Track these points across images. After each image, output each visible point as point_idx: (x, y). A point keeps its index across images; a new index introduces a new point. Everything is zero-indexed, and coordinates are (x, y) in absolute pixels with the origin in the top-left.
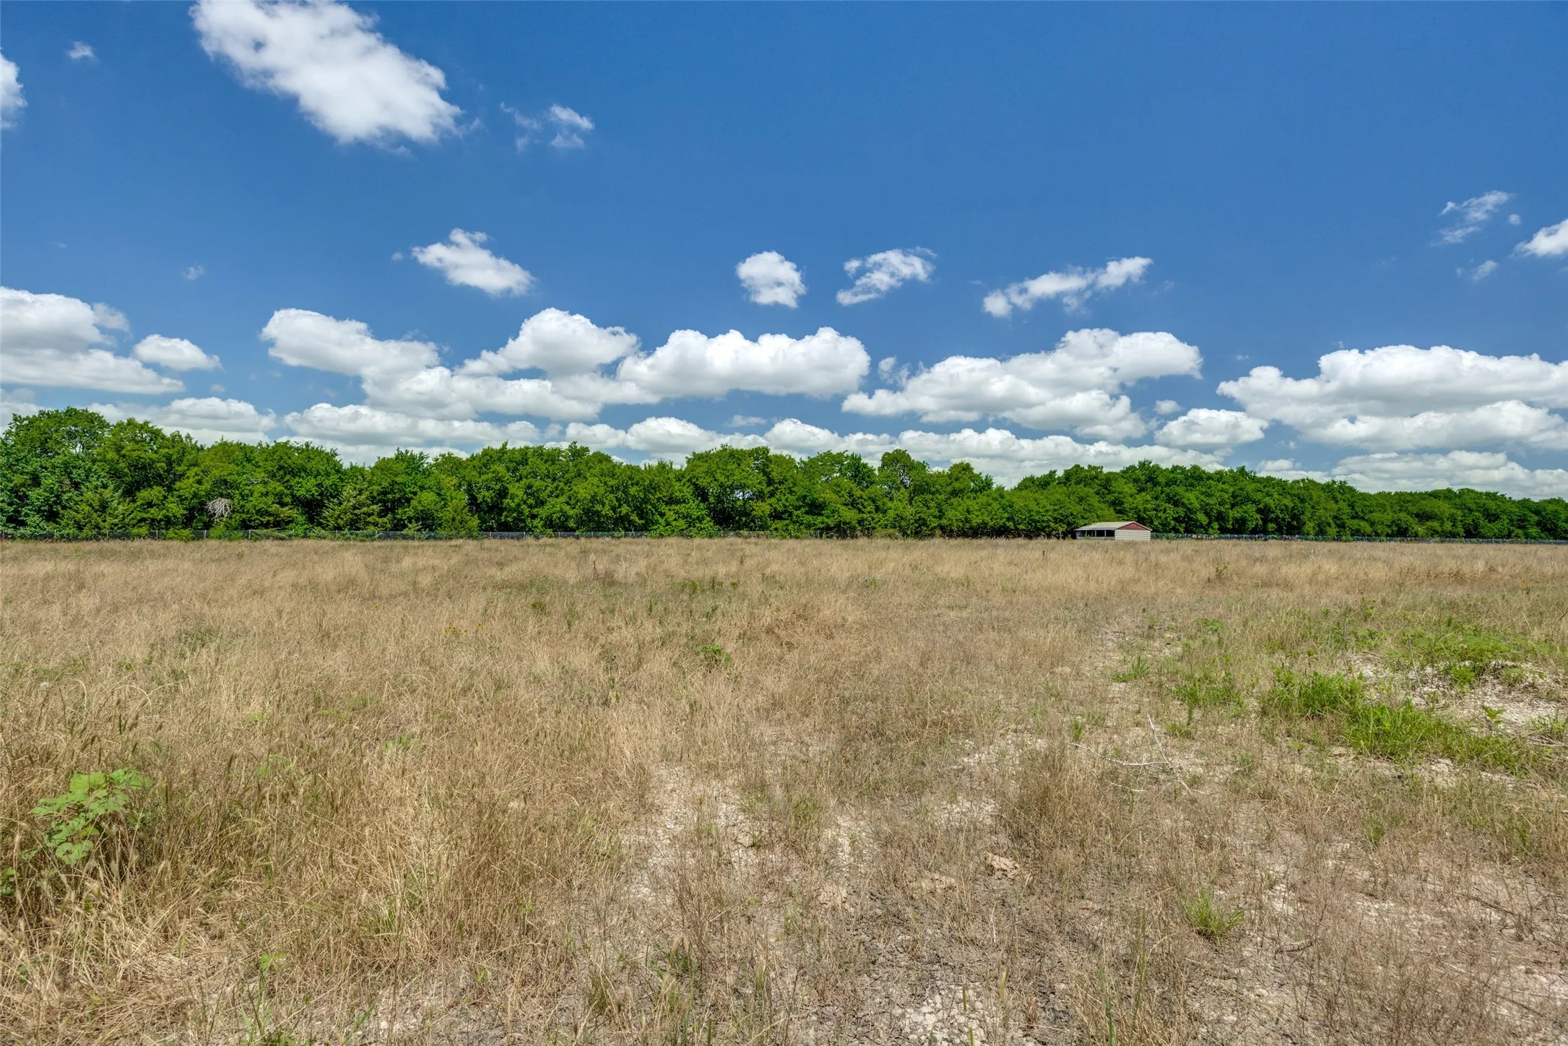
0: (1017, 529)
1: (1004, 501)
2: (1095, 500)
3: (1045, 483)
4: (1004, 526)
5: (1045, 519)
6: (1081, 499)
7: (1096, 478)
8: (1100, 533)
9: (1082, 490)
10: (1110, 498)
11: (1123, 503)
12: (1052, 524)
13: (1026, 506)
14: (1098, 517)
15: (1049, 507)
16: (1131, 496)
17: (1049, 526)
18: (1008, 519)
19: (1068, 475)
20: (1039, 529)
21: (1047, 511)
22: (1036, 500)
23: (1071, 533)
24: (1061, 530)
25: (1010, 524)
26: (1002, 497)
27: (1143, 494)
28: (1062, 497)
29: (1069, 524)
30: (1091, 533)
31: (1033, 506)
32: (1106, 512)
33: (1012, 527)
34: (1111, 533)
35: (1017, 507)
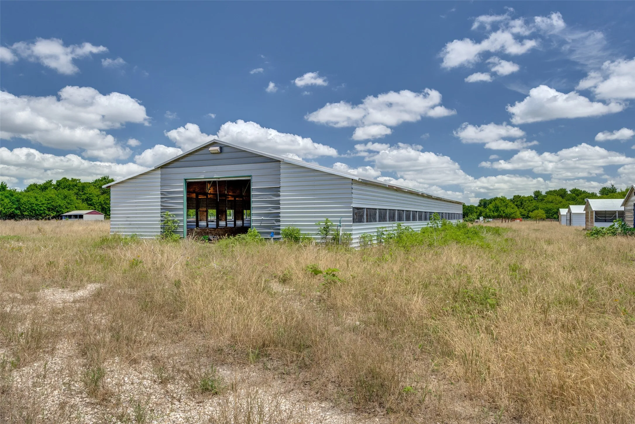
0: (23, 215)
1: (13, 198)
2: (74, 198)
3: (44, 188)
4: (13, 213)
5: (42, 209)
6: (65, 197)
7: (76, 185)
8: (76, 216)
9: (66, 192)
10: (84, 197)
11: (92, 200)
12: (47, 212)
13: (29, 201)
14: (76, 207)
15: (44, 202)
16: (97, 196)
17: (44, 213)
18: (16, 209)
19: (59, 183)
20: (38, 215)
21: (43, 204)
22: (35, 198)
23: (59, 216)
24: (52, 215)
25: (18, 212)
26: (12, 195)
27: (105, 195)
28: (54, 196)
29: (57, 212)
30: (70, 217)
31: (33, 200)
32: (81, 205)
33: (19, 213)
34: (81, 217)
35: (22, 201)
